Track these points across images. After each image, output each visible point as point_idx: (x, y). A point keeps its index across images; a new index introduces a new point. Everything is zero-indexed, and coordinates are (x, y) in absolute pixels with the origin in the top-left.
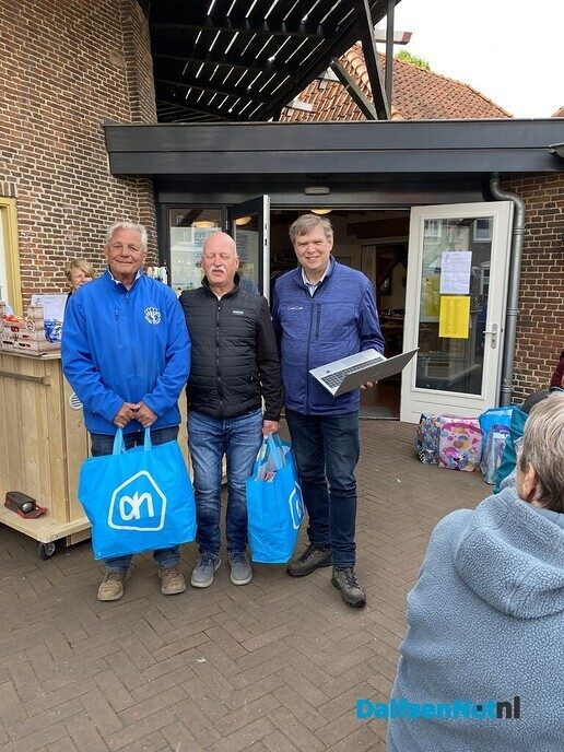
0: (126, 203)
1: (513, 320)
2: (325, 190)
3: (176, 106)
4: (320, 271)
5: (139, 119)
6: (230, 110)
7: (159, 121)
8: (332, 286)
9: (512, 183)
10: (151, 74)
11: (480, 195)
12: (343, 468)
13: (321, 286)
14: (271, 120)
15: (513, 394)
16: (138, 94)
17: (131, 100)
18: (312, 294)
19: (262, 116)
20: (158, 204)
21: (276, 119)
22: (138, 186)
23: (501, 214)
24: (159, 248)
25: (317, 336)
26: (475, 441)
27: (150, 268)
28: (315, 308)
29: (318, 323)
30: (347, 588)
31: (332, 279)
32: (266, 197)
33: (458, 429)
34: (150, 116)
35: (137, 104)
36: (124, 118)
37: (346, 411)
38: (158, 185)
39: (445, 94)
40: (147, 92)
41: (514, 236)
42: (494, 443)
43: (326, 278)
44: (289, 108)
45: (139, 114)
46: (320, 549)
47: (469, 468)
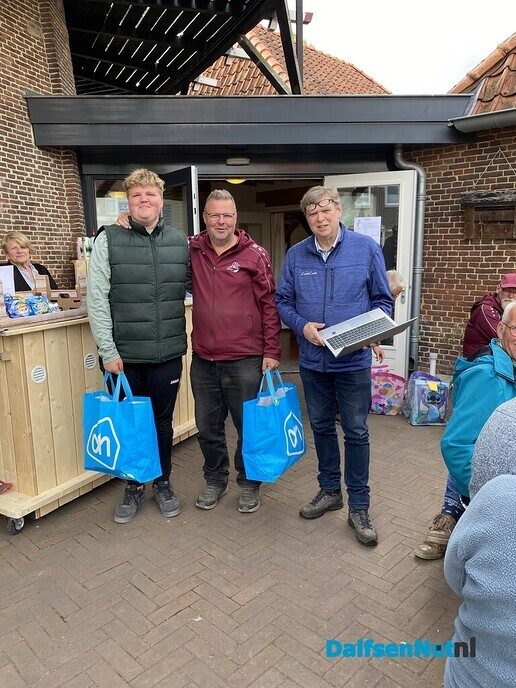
0: (52, 175)
1: (418, 277)
2: (246, 161)
3: (85, 79)
4: (332, 239)
5: (59, 91)
6: (138, 84)
7: (78, 93)
8: (343, 251)
9: (414, 153)
10: (68, 46)
11: (384, 165)
12: (358, 419)
13: (334, 251)
14: (178, 94)
15: (420, 344)
16: (57, 66)
17: (51, 71)
18: (325, 259)
19: (169, 90)
20: (82, 176)
21: (185, 92)
22: (63, 158)
23: (407, 182)
24: (86, 218)
25: (332, 298)
26: (398, 388)
27: (80, 239)
28: (329, 272)
29: (332, 287)
30: (360, 528)
31: (343, 245)
32: (193, 168)
33: (383, 378)
34: (69, 88)
35: (58, 76)
36: (45, 90)
37: (360, 368)
38: (81, 156)
39: (334, 72)
40: (66, 64)
41: (417, 201)
42: (416, 388)
43: (339, 243)
44: (195, 83)
45: (60, 86)
46: (330, 494)
47: (393, 413)
